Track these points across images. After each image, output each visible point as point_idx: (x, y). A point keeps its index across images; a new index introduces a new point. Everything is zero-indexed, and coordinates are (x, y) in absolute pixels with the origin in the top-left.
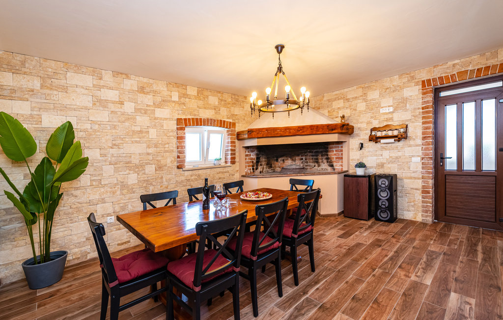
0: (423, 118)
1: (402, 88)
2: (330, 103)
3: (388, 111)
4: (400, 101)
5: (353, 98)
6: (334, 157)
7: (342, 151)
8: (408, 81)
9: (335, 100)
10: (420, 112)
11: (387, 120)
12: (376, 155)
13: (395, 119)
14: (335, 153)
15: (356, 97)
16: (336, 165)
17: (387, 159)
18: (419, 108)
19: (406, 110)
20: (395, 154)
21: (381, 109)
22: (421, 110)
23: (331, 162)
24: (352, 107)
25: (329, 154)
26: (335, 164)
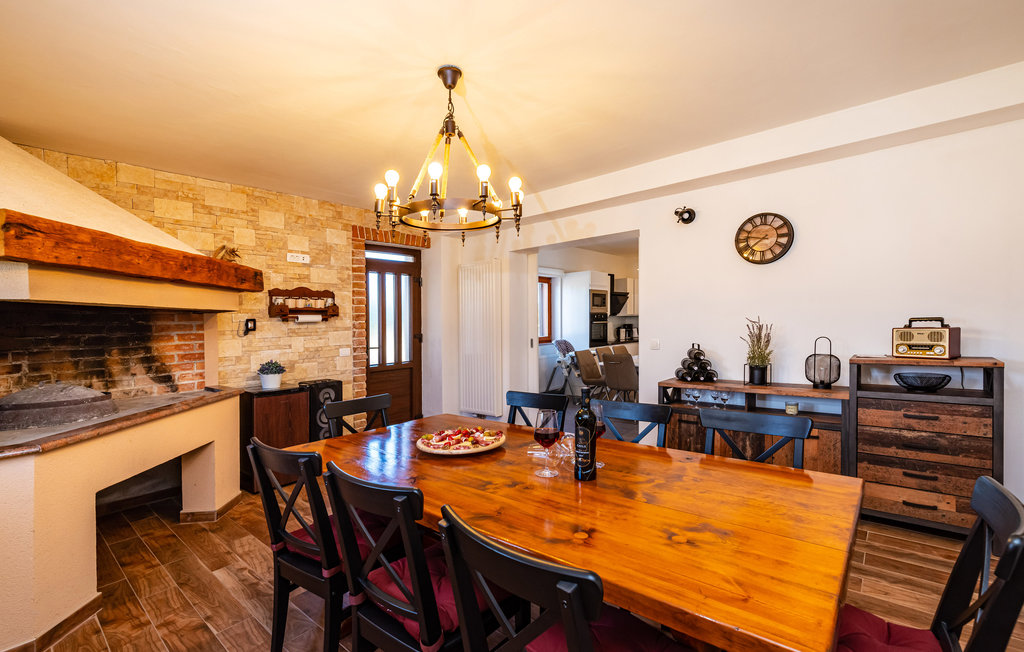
0: (355, 285)
1: (324, 226)
2: (144, 198)
3: (300, 261)
4: (321, 247)
5: (222, 210)
6: (175, 353)
7: (201, 337)
8: (334, 217)
9: (165, 194)
10: (349, 275)
11: (300, 279)
12: (279, 347)
13: (314, 278)
14: (177, 342)
15: (232, 211)
16: (182, 377)
17: (300, 355)
18: (347, 269)
19: (330, 267)
20: (313, 343)
21: (289, 255)
22: (351, 273)
23: (162, 369)
24: (220, 231)
25: (154, 345)
26: (177, 374)
